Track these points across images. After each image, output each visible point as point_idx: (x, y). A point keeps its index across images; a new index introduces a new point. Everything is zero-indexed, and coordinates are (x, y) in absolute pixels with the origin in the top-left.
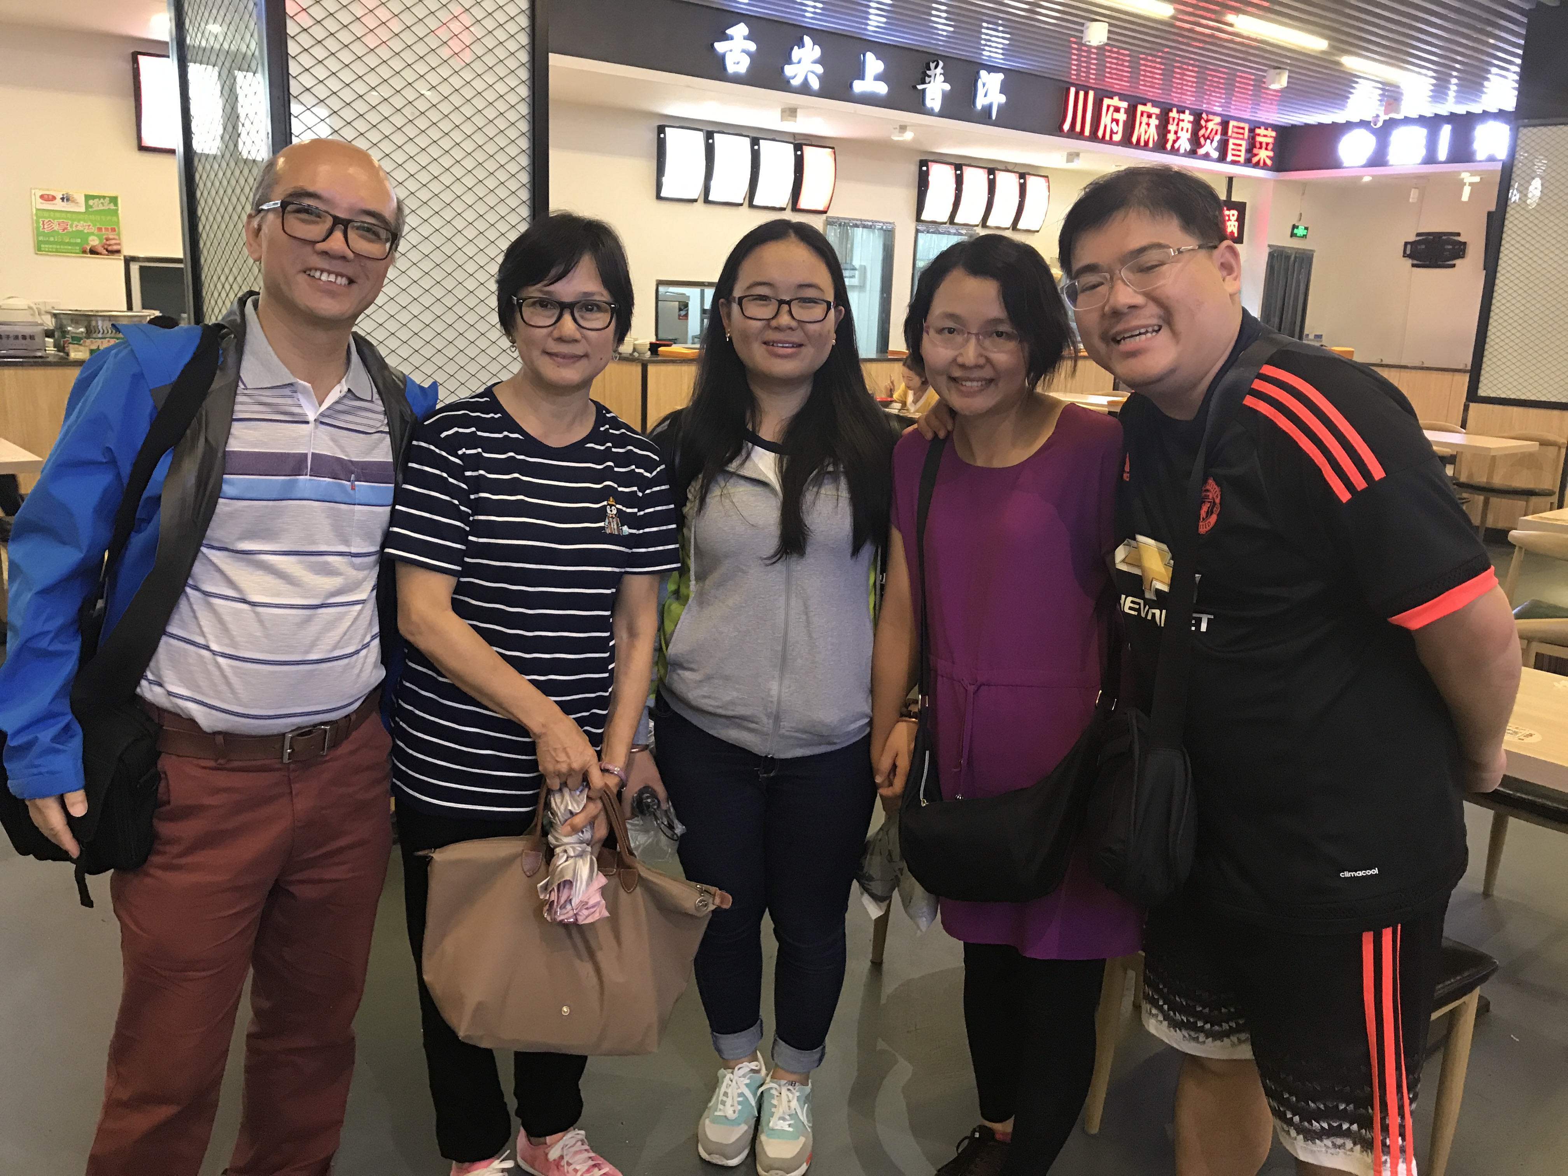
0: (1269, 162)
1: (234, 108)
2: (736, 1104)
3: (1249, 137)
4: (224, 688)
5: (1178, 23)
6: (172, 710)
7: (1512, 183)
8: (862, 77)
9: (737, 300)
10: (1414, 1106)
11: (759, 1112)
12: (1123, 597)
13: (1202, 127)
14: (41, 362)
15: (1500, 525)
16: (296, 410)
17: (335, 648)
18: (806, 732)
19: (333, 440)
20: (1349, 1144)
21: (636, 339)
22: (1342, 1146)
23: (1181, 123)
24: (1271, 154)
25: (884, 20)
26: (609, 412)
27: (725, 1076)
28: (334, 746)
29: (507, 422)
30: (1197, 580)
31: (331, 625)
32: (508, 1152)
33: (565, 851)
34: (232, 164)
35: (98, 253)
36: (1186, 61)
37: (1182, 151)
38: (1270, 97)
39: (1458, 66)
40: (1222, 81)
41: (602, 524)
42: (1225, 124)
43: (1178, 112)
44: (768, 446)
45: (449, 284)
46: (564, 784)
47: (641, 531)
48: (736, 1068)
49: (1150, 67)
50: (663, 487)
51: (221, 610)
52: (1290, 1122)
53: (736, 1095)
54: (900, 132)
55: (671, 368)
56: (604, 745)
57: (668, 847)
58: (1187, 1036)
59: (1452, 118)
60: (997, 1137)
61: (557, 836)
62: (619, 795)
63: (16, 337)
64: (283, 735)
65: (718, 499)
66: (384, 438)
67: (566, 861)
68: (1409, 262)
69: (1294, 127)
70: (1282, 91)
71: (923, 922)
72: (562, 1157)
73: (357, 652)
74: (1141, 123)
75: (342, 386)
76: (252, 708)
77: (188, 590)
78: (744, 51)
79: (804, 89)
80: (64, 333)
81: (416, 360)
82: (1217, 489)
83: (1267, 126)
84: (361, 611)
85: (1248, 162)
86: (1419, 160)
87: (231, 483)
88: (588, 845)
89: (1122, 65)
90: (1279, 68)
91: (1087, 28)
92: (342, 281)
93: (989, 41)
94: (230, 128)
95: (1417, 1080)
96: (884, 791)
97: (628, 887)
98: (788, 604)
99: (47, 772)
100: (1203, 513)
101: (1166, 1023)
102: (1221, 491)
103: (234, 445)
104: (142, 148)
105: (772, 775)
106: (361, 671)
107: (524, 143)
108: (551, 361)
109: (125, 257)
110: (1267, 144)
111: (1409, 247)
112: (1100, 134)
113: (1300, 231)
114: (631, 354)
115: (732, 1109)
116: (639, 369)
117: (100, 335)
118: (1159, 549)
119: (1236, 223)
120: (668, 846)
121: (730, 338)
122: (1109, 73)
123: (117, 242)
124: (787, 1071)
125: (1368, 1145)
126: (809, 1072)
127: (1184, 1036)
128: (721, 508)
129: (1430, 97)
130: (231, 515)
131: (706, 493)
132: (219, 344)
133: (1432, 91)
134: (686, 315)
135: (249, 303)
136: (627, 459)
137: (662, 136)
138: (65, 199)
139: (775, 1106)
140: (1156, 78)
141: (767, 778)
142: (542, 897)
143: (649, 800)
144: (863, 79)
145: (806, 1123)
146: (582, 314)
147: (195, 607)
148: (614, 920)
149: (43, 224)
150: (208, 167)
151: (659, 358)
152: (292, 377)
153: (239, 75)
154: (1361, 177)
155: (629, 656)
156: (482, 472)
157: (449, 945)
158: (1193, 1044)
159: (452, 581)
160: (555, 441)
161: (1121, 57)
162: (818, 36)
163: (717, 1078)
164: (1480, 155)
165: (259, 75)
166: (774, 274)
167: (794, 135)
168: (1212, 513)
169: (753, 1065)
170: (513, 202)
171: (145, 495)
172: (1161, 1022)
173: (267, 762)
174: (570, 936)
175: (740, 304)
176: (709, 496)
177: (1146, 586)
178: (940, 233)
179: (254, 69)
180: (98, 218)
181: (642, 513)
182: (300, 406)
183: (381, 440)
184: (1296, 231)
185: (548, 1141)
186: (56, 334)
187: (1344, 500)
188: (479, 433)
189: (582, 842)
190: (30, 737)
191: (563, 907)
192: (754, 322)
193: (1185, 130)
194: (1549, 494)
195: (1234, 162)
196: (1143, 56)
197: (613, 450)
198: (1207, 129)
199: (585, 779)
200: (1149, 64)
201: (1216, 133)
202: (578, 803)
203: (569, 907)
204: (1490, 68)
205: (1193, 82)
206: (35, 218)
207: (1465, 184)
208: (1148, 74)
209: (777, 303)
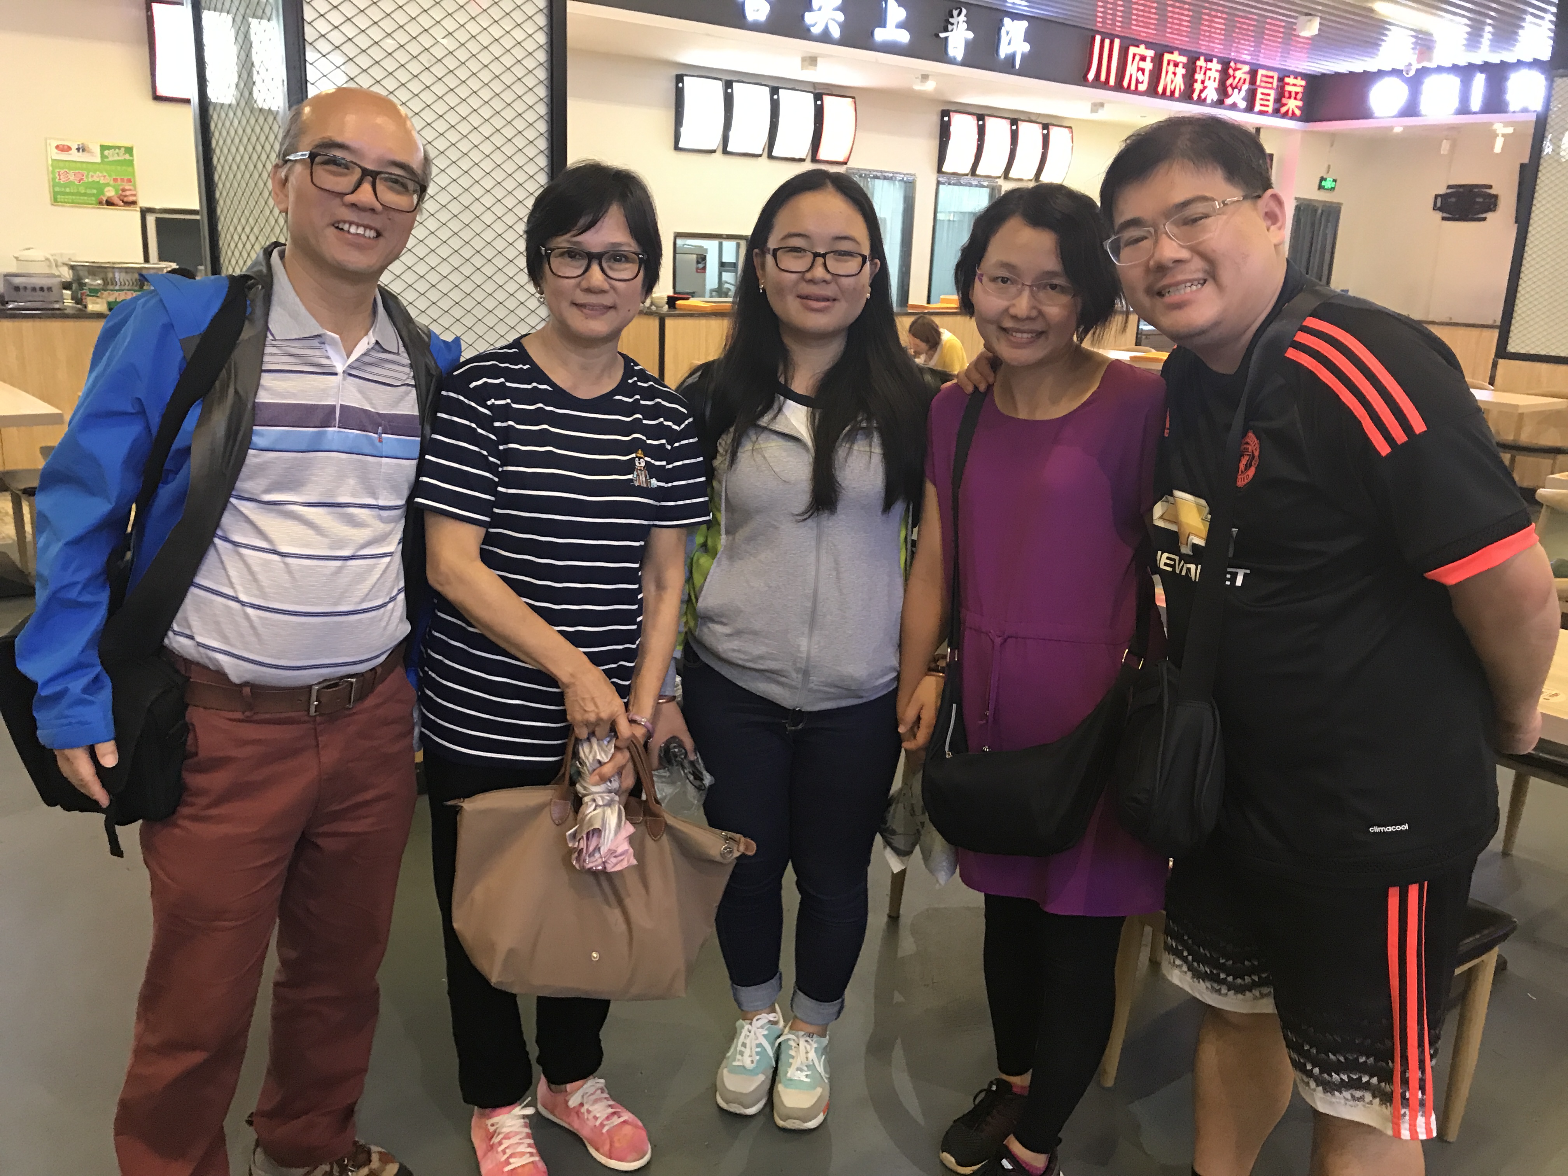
0: (1298, 112)
1: (248, 55)
2: (754, 1053)
3: (1277, 86)
4: (253, 639)
6: (201, 661)
7: (1546, 134)
8: (883, 24)
9: (771, 252)
10: (1434, 1062)
11: (777, 1062)
12: (1159, 553)
13: (1230, 77)
14: (60, 314)
15: (1528, 484)
16: (324, 361)
17: (363, 601)
18: (836, 686)
19: (360, 392)
20: (1368, 1096)
22: (1361, 1099)
23: (1208, 72)
24: (1300, 103)
26: (637, 365)
27: (743, 1027)
28: (358, 700)
29: (537, 374)
30: (1234, 534)
31: (361, 577)
32: (529, 1099)
33: (594, 800)
34: (247, 112)
35: (114, 205)
36: (1215, 7)
37: (1209, 101)
38: (1301, 45)
39: (1492, 13)
40: (1251, 28)
41: (630, 477)
42: (1253, 74)
43: (1206, 61)
44: (800, 399)
45: (467, 235)
46: (592, 734)
47: (670, 485)
48: (755, 1020)
49: (1178, 13)
50: (691, 441)
51: (250, 561)
52: (1309, 1074)
53: (754, 1045)
54: (922, 82)
55: (689, 322)
56: (632, 697)
57: (693, 796)
58: (1210, 986)
59: (1486, 67)
60: (1015, 1090)
61: (585, 785)
62: (646, 745)
63: (34, 289)
64: (310, 687)
65: (749, 453)
66: (410, 391)
67: (595, 810)
68: (1439, 215)
69: (1324, 76)
70: (1312, 38)
71: (942, 877)
72: (582, 1105)
73: (384, 605)
74: (1167, 72)
75: (370, 339)
76: (280, 659)
77: (217, 541)
79: (825, 37)
80: (82, 285)
81: (434, 312)
82: (1257, 442)
83: (1297, 75)
84: (389, 563)
85: (1276, 112)
86: (1452, 110)
87: (261, 434)
88: (616, 794)
89: (1150, 12)
90: (1310, 15)
92: (371, 234)
94: (245, 75)
95: (1438, 1038)
96: (906, 745)
97: (655, 835)
98: (818, 560)
99: (78, 723)
100: (1242, 467)
101: (1189, 974)
102: (1260, 444)
103: (263, 397)
104: (157, 98)
105: (800, 727)
106: (388, 624)
107: (542, 92)
108: (580, 313)
109: (141, 208)
110: (1297, 93)
111: (1439, 200)
112: (1125, 84)
113: (1328, 184)
114: (655, 306)
115: (750, 1059)
116: (656, 323)
117: (117, 287)
118: (1198, 505)
120: (694, 798)
121: (764, 289)
122: (1135, 20)
123: (133, 193)
124: (807, 1023)
125: (1386, 1098)
126: (827, 1024)
127: (1207, 988)
128: (753, 463)
129: (1464, 45)
130: (262, 468)
131: (737, 448)
132: (246, 296)
133: (1466, 39)
134: (704, 268)
135: (275, 254)
136: (655, 412)
137: (680, 85)
138: (81, 149)
139: (793, 1057)
140: (1183, 26)
141: (795, 731)
142: (570, 845)
143: (676, 750)
144: (885, 27)
145: (823, 1074)
146: (610, 264)
147: (224, 558)
148: (641, 868)
149: (59, 175)
150: (223, 115)
151: (677, 312)
152: (320, 328)
153: (254, 22)
154: (1391, 128)
155: (656, 612)
156: (511, 423)
157: (478, 893)
158: (1215, 996)
159: (481, 532)
160: (585, 392)
163: (736, 1028)
164: (1513, 106)
165: (274, 22)
166: (810, 225)
167: (814, 85)
168: (1251, 465)
169: (771, 1017)
170: (531, 151)
171: (174, 447)
172: (1186, 972)
173: (293, 714)
174: (599, 884)
175: (775, 256)
176: (740, 450)
177: (1182, 539)
178: (961, 185)
179: (268, 14)
180: (113, 167)
181: (670, 466)
182: (328, 358)
183: (407, 393)
184: (1324, 183)
185: (568, 1090)
186: (74, 286)
187: (1384, 454)
188: (508, 384)
189: (610, 792)
190: (63, 686)
191: (591, 855)
192: (789, 274)
193: (1212, 79)
195: (1261, 113)
197: (642, 402)
198: (1235, 78)
199: (613, 730)
200: (1177, 10)
201: (1244, 83)
202: (606, 753)
203: (597, 855)
204: (1523, 16)
205: (1222, 29)
206: (51, 168)
207: (1498, 135)
208: (1176, 21)
209: (812, 256)
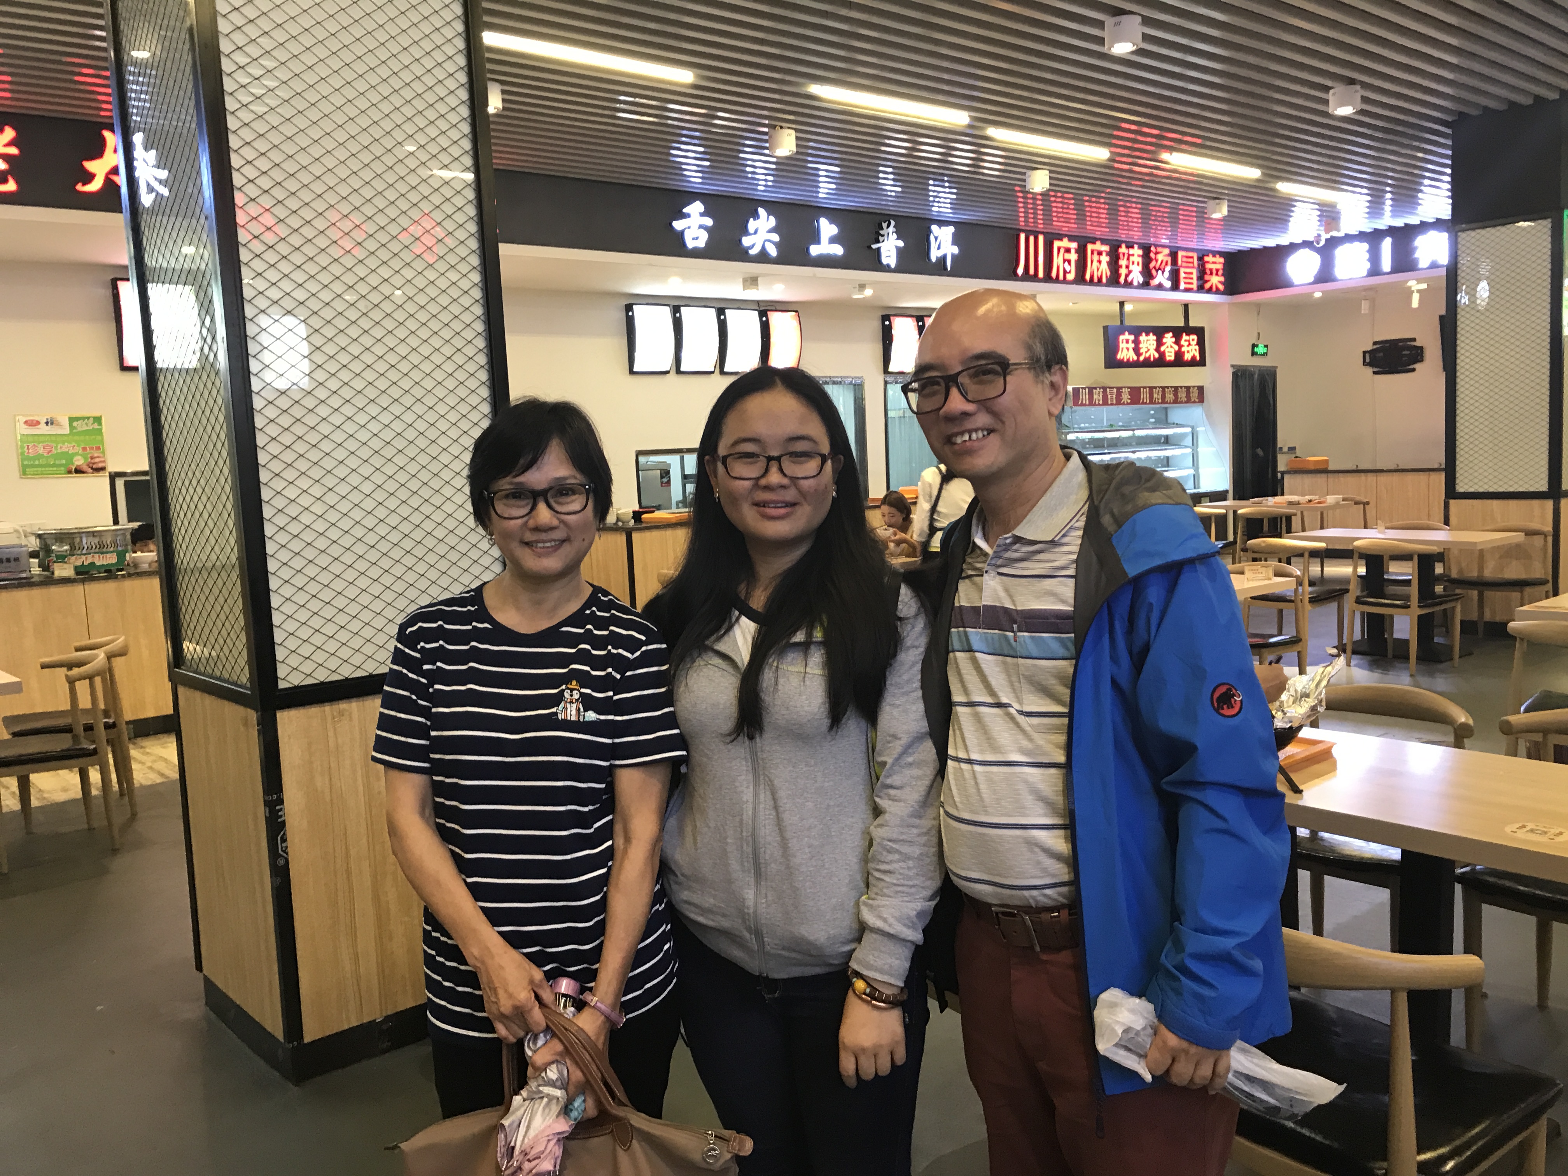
0: (1221, 287)
3: (1198, 265)
5: (1117, 165)
7: (1459, 286)
8: (818, 242)
9: (721, 459)
13: (1152, 260)
14: (27, 583)
15: (1498, 619)
21: (620, 509)
23: (1131, 257)
24: (1222, 279)
25: (834, 186)
29: (481, 613)
35: (82, 472)
36: (1129, 199)
37: (1135, 283)
38: (1214, 226)
39: (1390, 182)
40: (1166, 215)
41: (553, 711)
42: (1174, 255)
43: (1128, 247)
44: (753, 615)
49: (1095, 207)
54: (859, 291)
55: (655, 534)
59: (1392, 231)
68: (1369, 370)
69: (1240, 252)
70: (1224, 219)
74: (1092, 262)
78: (701, 227)
79: (763, 257)
80: (49, 552)
83: (1215, 253)
85: (1201, 289)
86: (1365, 274)
89: (1068, 208)
90: (1218, 199)
91: (1030, 176)
93: (937, 197)
97: (624, 1141)
104: (124, 369)
107: (480, 327)
108: (530, 551)
109: (110, 473)
110: (1217, 270)
111: (1367, 356)
112: (1054, 274)
113: (1260, 350)
114: (616, 524)
116: (623, 538)
117: (84, 552)
119: (1197, 347)
121: (719, 499)
122: (1056, 217)
123: (102, 459)
129: (1367, 213)
133: (1368, 207)
134: (669, 482)
137: (630, 313)
138: (50, 422)
140: (1102, 218)
146: (557, 499)
149: (28, 449)
150: (169, 378)
151: (643, 525)
154: (1312, 294)
156: (440, 664)
160: (528, 627)
161: (1066, 201)
162: (772, 206)
164: (1423, 263)
165: (213, 284)
167: (758, 302)
170: (472, 384)
175: (725, 463)
180: (82, 438)
181: (619, 697)
184: (1256, 349)
186: (41, 554)
188: (447, 627)
192: (742, 482)
193: (1136, 263)
194: (1542, 582)
195: (1187, 290)
196: (1087, 198)
198: (1157, 261)
200: (1094, 205)
201: (1167, 264)
204: (1422, 180)
205: (1138, 218)
206: (20, 443)
207: (1413, 292)
208: (1094, 215)
209: (765, 460)
